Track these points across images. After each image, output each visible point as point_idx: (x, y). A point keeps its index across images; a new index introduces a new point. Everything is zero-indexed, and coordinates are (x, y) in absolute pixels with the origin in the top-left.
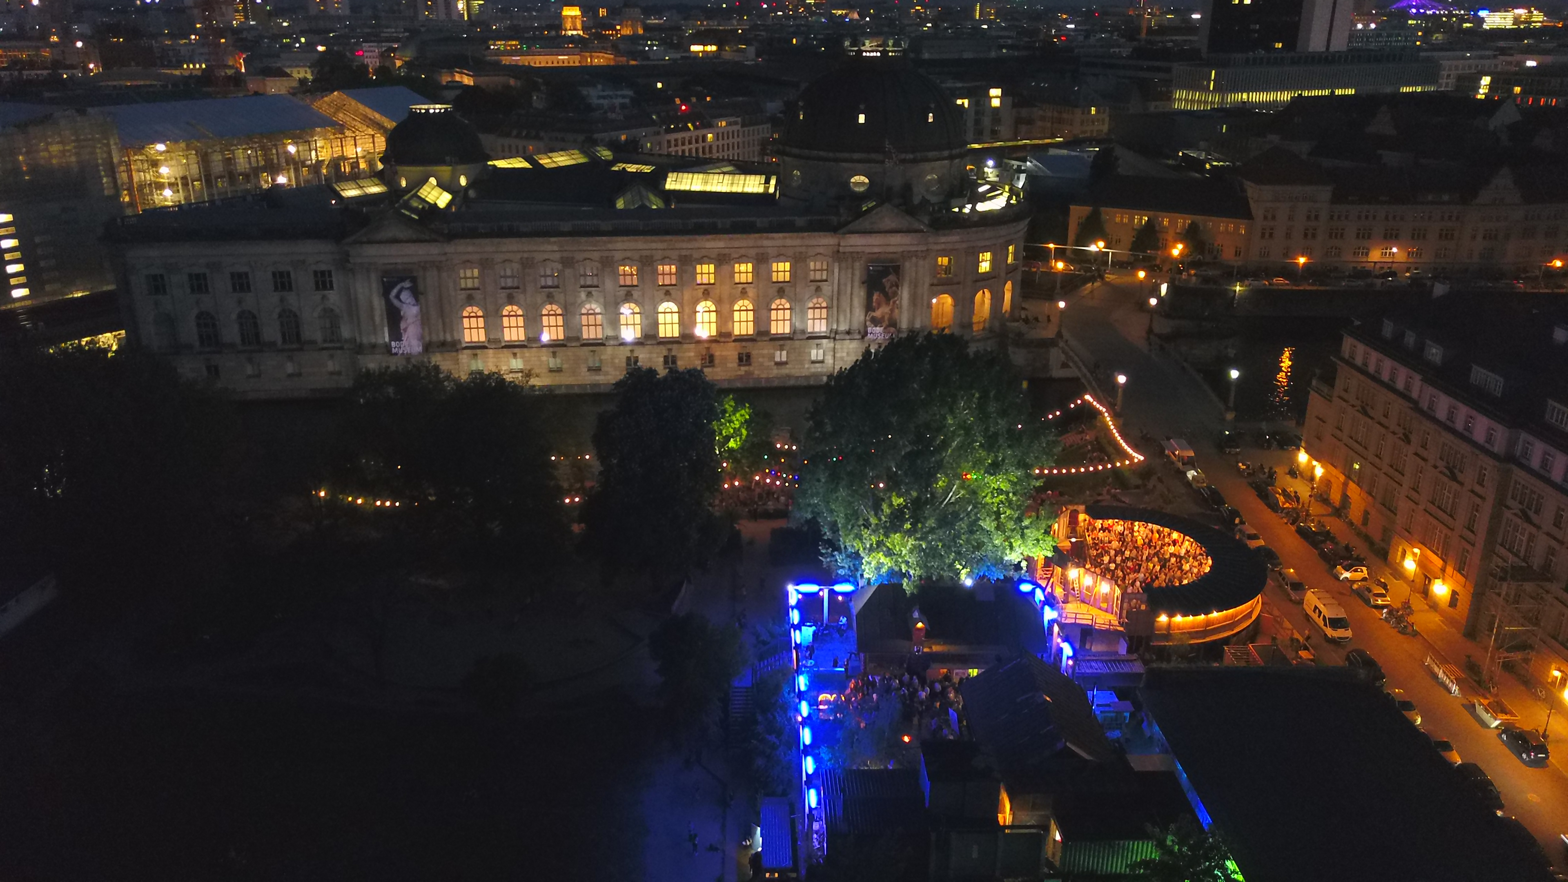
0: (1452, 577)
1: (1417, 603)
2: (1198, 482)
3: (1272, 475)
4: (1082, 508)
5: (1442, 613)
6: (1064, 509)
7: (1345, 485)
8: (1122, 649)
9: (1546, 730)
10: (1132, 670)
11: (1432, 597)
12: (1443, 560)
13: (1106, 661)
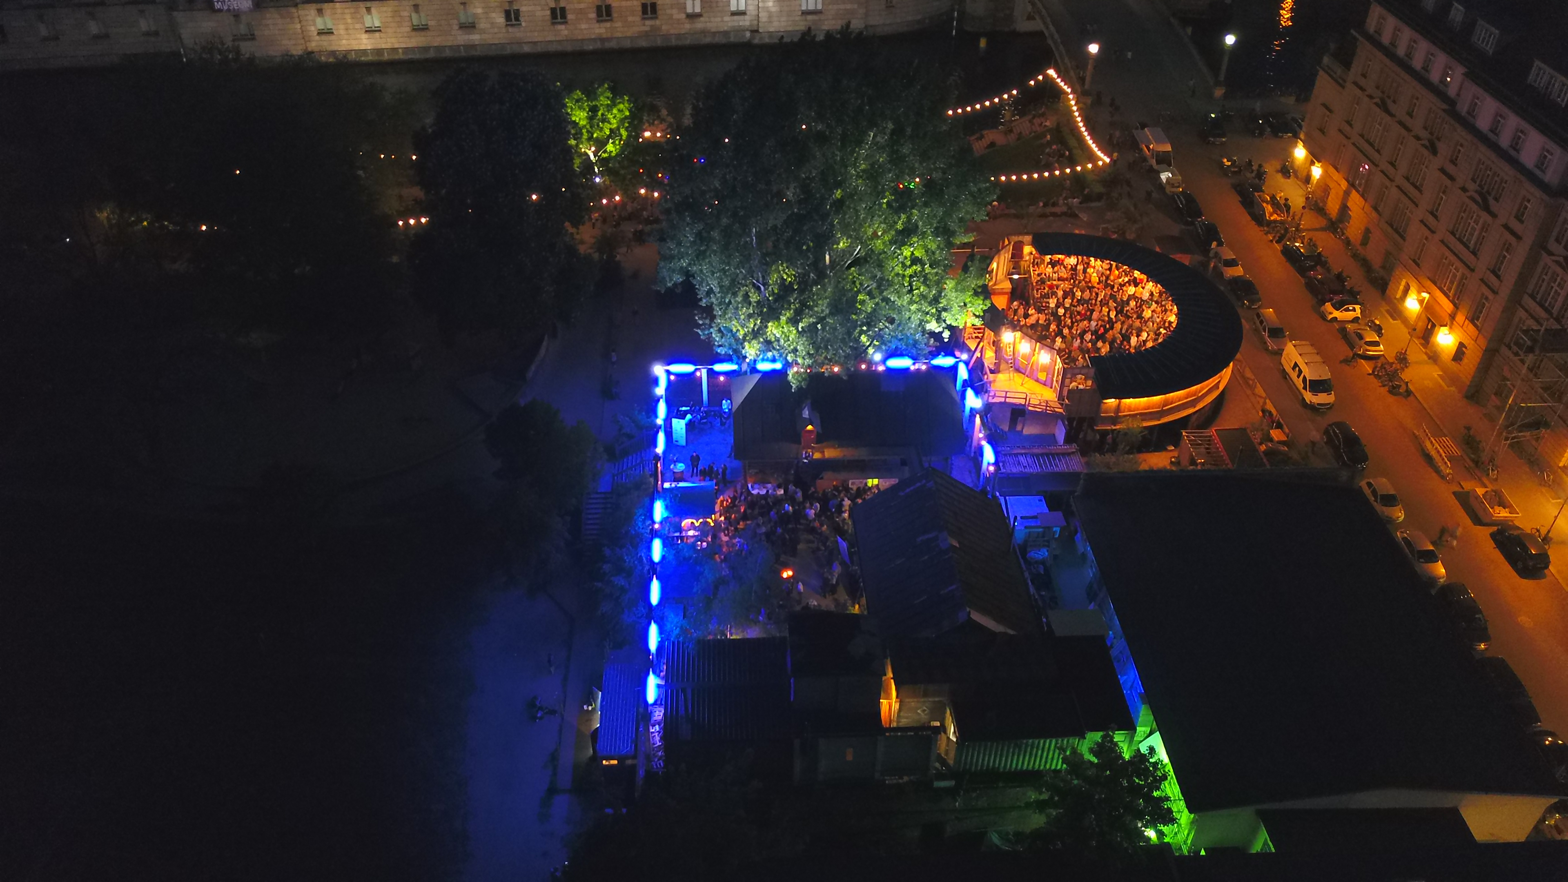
0: (1462, 327)
1: (1416, 354)
2: (1173, 186)
3: (1260, 175)
4: (1028, 238)
5: (1444, 369)
6: (1006, 242)
7: (1347, 193)
8: (1060, 433)
9: (1549, 531)
10: (1068, 467)
11: (1433, 346)
12: (1455, 305)
13: (1037, 455)
